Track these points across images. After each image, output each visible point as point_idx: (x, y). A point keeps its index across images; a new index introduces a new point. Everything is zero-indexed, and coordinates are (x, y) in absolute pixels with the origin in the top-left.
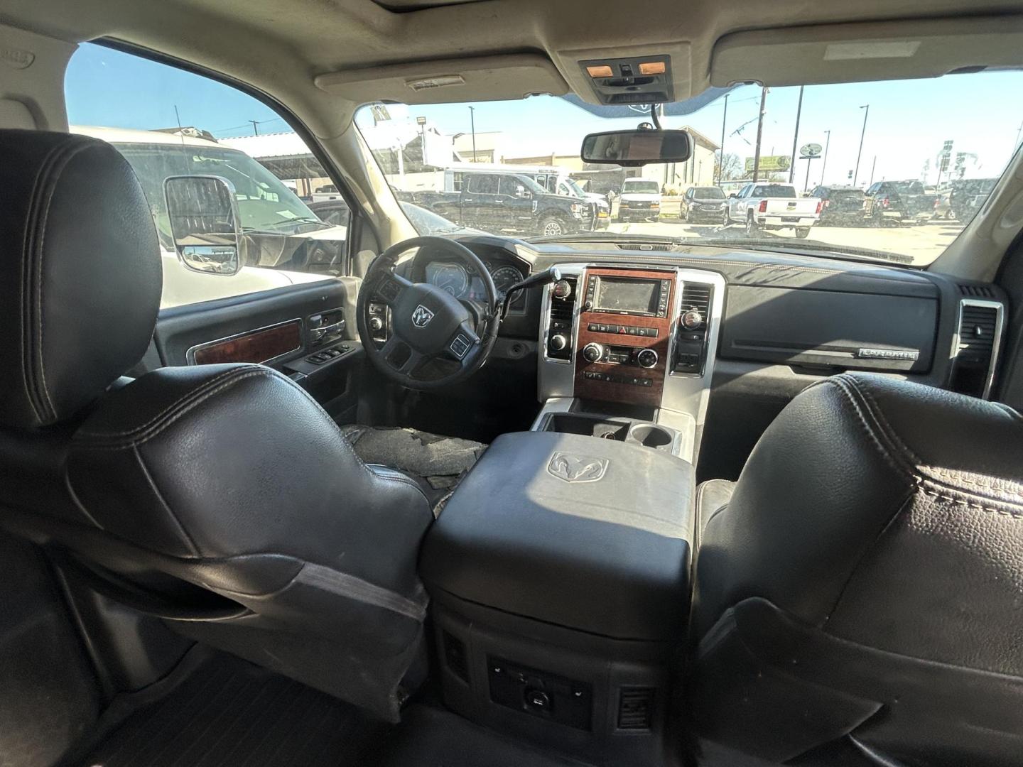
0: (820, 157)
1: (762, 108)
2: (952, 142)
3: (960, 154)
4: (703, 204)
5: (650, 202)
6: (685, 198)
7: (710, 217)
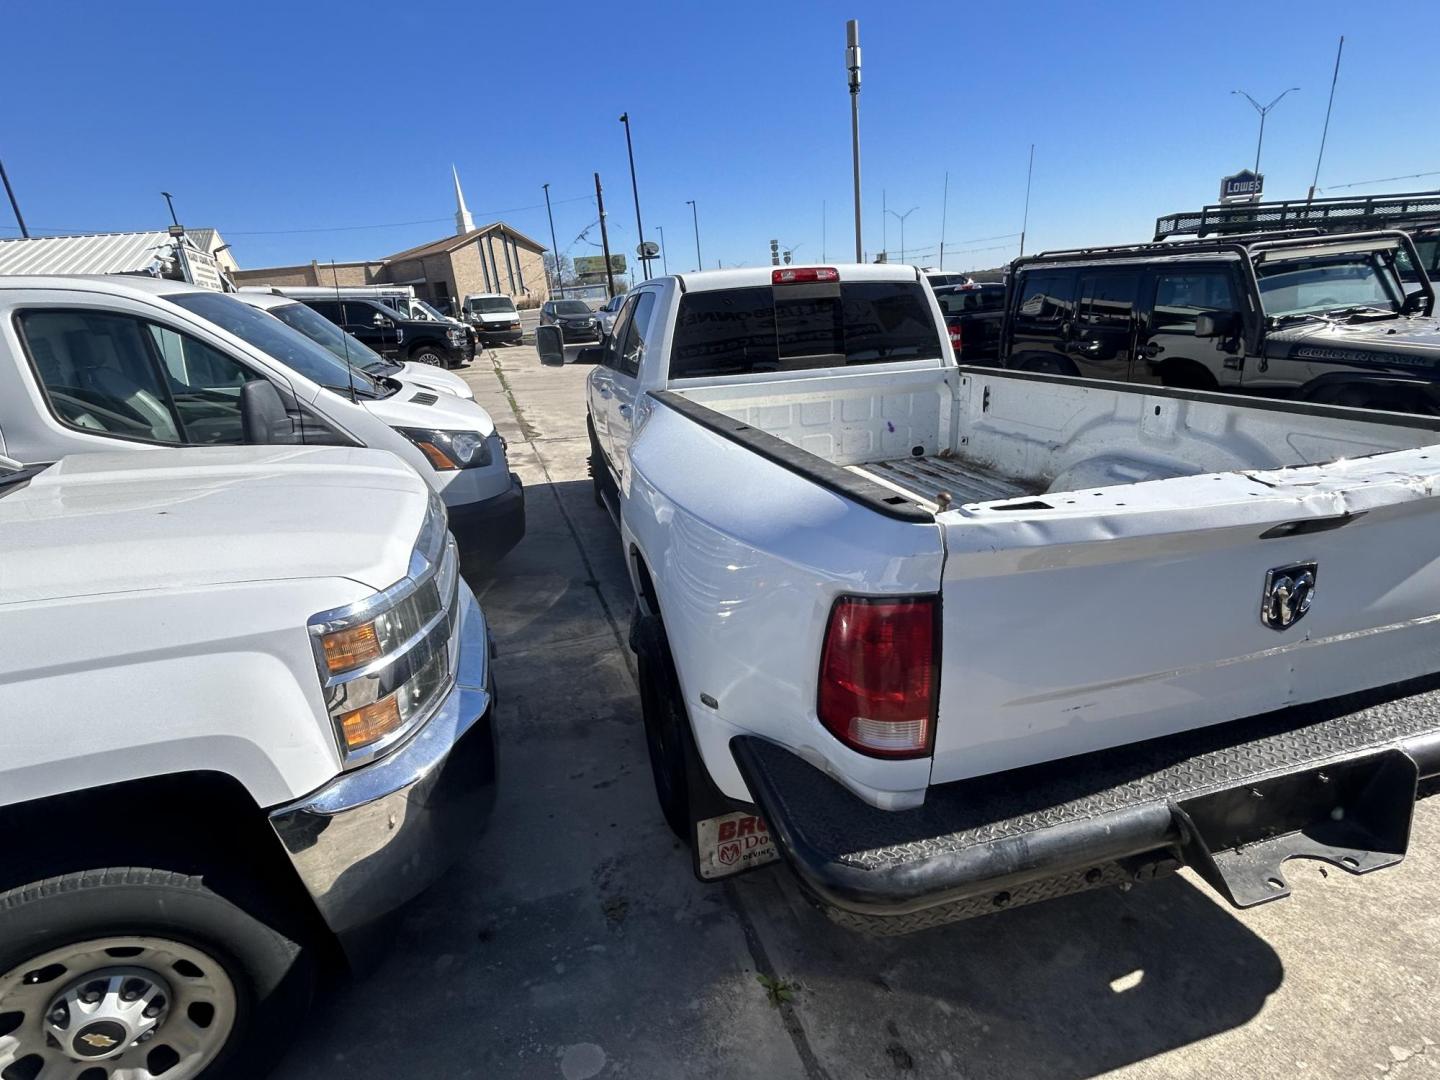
0: (658, 257)
1: (601, 210)
2: (776, 241)
3: (786, 254)
4: (569, 320)
5: (509, 322)
6: (545, 315)
7: (580, 335)
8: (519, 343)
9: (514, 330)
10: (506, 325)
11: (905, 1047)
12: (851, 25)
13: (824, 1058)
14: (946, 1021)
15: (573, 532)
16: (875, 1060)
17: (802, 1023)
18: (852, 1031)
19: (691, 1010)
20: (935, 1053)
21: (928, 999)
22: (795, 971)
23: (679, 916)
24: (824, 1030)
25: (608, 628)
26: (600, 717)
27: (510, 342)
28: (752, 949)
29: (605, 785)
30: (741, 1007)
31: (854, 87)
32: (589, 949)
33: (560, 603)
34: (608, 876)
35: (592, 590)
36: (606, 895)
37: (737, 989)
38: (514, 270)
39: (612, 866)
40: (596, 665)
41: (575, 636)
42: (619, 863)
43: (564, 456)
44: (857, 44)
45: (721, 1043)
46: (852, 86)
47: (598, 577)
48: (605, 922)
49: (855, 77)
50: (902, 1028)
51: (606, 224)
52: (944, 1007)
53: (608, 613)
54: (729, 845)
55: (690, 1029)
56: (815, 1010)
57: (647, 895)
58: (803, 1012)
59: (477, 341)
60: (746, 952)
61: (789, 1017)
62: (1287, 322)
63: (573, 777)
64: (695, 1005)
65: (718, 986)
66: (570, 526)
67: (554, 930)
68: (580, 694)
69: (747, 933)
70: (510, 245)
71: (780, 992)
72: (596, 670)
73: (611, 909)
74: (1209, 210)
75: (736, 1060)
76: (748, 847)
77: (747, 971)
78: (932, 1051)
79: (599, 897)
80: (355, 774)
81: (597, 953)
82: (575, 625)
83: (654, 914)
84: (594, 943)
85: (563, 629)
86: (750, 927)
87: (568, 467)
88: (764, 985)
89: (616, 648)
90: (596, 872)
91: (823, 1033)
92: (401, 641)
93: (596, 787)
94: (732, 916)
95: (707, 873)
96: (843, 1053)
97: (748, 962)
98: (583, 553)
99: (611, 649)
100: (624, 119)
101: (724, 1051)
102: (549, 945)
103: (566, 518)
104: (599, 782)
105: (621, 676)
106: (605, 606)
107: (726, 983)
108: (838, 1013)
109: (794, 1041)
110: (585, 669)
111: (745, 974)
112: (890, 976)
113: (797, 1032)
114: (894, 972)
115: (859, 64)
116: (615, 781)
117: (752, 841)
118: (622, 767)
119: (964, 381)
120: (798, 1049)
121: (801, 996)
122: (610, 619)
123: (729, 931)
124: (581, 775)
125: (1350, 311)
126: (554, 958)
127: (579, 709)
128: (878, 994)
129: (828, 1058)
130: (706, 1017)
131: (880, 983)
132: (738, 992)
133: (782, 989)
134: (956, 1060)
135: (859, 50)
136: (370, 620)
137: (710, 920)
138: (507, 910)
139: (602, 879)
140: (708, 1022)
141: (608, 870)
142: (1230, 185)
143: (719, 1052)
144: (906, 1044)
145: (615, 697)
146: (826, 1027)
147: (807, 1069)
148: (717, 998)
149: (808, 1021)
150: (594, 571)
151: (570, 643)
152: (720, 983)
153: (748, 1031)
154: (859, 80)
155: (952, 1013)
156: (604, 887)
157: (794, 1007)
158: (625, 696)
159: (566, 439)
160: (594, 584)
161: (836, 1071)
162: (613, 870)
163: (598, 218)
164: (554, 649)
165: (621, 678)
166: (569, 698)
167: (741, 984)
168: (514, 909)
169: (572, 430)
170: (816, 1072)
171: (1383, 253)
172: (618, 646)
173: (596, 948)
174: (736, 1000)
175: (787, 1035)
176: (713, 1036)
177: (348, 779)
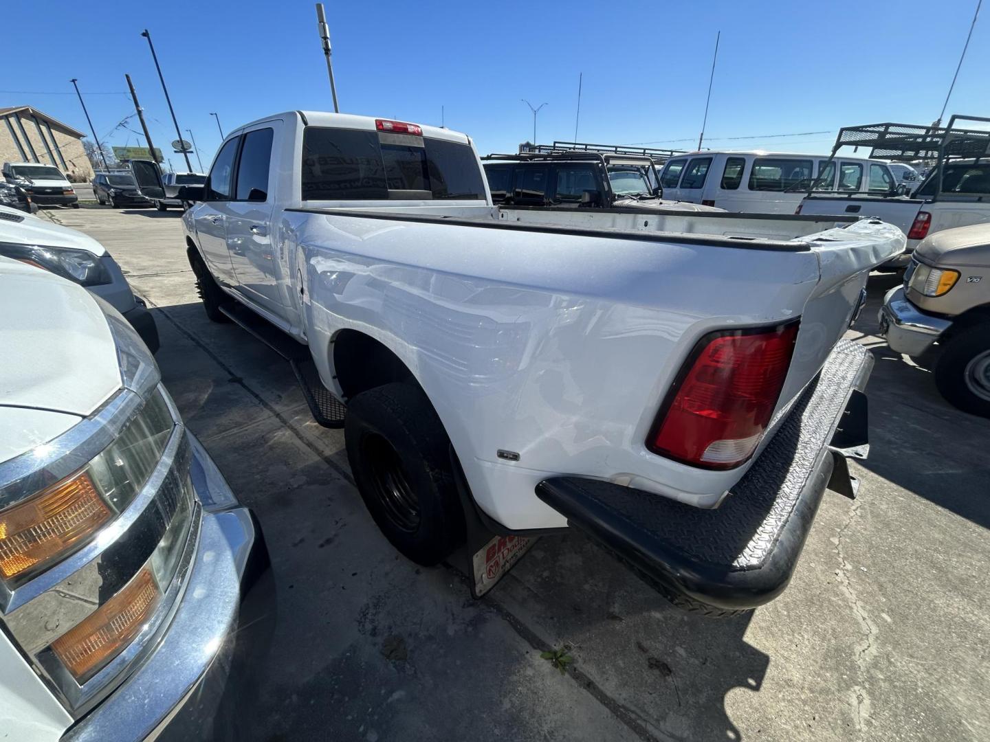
1: (137, 105)
4: (124, 190)
5: (61, 188)
6: (98, 185)
7: (136, 202)
8: (76, 207)
9: (67, 195)
10: (59, 191)
11: (656, 657)
12: (319, 7)
13: (618, 696)
14: (664, 625)
15: (198, 343)
16: (647, 678)
17: (589, 676)
18: (621, 663)
19: (506, 711)
20: (673, 651)
21: (645, 614)
22: (559, 635)
23: (451, 632)
24: (604, 673)
25: (267, 413)
26: (295, 486)
27: (65, 205)
28: (519, 632)
29: (329, 541)
30: (541, 687)
31: (327, 51)
32: (390, 700)
33: (209, 401)
34: (372, 621)
35: (237, 385)
36: (380, 640)
37: (530, 672)
38: (52, 147)
39: (372, 611)
40: (269, 444)
41: (238, 425)
42: (376, 606)
43: (161, 287)
44: (325, 21)
45: (546, 728)
46: (325, 50)
47: (239, 374)
48: (391, 666)
49: (327, 44)
50: (646, 644)
51: (144, 117)
52: (657, 615)
53: (261, 400)
54: (492, 564)
55: (515, 730)
56: (590, 660)
57: (415, 624)
58: (584, 666)
59: (30, 200)
60: (518, 638)
61: (578, 676)
62: (621, 197)
63: (295, 545)
64: (507, 705)
65: (515, 678)
66: (193, 339)
67: (347, 699)
68: (267, 471)
69: (509, 621)
70: (44, 128)
71: (561, 659)
72: (271, 448)
73: (392, 652)
74: (557, 145)
75: (564, 737)
76: (504, 558)
77: (527, 652)
78: (671, 651)
79: (375, 645)
80: (100, 711)
81: (399, 700)
82: (235, 415)
83: (430, 638)
84: (391, 692)
85: (224, 420)
86: (508, 615)
87: (169, 295)
88: (547, 659)
89: (282, 426)
90: (360, 622)
91: (605, 676)
92: (139, 483)
93: (322, 546)
94: (491, 612)
95: (481, 591)
96: (625, 685)
97: (525, 646)
98: (215, 358)
99: (279, 429)
100: (146, 34)
101: (551, 733)
102: (350, 718)
103: (185, 333)
104: (321, 542)
105: (297, 447)
106: (257, 396)
107: (519, 671)
108: (604, 654)
109: (592, 694)
110: (261, 449)
111: (528, 656)
112: (616, 609)
113: (589, 685)
114: (616, 605)
115: (328, 36)
116: (336, 535)
117: (506, 552)
118: (337, 522)
119: (502, 215)
120: (597, 698)
121: (574, 653)
122: (266, 405)
123: (496, 627)
124: (302, 541)
125: (638, 195)
126: (361, 729)
127: (272, 483)
128: (618, 626)
129: (620, 694)
130: (520, 711)
131: (614, 617)
132: (531, 674)
133: (561, 656)
134: (686, 649)
135: (327, 26)
136: (81, 468)
137: (477, 622)
138: (287, 701)
139: (369, 626)
140: (526, 715)
141: (369, 616)
142: (522, 147)
143: (548, 737)
144: (655, 654)
145: (300, 466)
146: (604, 670)
147: (614, 713)
148: (520, 689)
149: (591, 671)
150: (233, 371)
151: (235, 430)
152: (514, 674)
153: (558, 705)
154: (330, 47)
155: (664, 617)
156: (374, 633)
157: (575, 665)
158: (310, 462)
159: (157, 275)
160: (236, 380)
161: (631, 702)
162: (374, 615)
163: (136, 112)
164: (223, 438)
165: (299, 450)
166: (258, 477)
167: (529, 666)
168: (294, 697)
169: (160, 268)
170: (620, 711)
171: (643, 167)
172: (282, 424)
173: (396, 695)
174: (534, 682)
175: (584, 692)
176: (536, 725)
177: (90, 729)
